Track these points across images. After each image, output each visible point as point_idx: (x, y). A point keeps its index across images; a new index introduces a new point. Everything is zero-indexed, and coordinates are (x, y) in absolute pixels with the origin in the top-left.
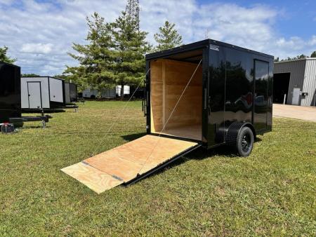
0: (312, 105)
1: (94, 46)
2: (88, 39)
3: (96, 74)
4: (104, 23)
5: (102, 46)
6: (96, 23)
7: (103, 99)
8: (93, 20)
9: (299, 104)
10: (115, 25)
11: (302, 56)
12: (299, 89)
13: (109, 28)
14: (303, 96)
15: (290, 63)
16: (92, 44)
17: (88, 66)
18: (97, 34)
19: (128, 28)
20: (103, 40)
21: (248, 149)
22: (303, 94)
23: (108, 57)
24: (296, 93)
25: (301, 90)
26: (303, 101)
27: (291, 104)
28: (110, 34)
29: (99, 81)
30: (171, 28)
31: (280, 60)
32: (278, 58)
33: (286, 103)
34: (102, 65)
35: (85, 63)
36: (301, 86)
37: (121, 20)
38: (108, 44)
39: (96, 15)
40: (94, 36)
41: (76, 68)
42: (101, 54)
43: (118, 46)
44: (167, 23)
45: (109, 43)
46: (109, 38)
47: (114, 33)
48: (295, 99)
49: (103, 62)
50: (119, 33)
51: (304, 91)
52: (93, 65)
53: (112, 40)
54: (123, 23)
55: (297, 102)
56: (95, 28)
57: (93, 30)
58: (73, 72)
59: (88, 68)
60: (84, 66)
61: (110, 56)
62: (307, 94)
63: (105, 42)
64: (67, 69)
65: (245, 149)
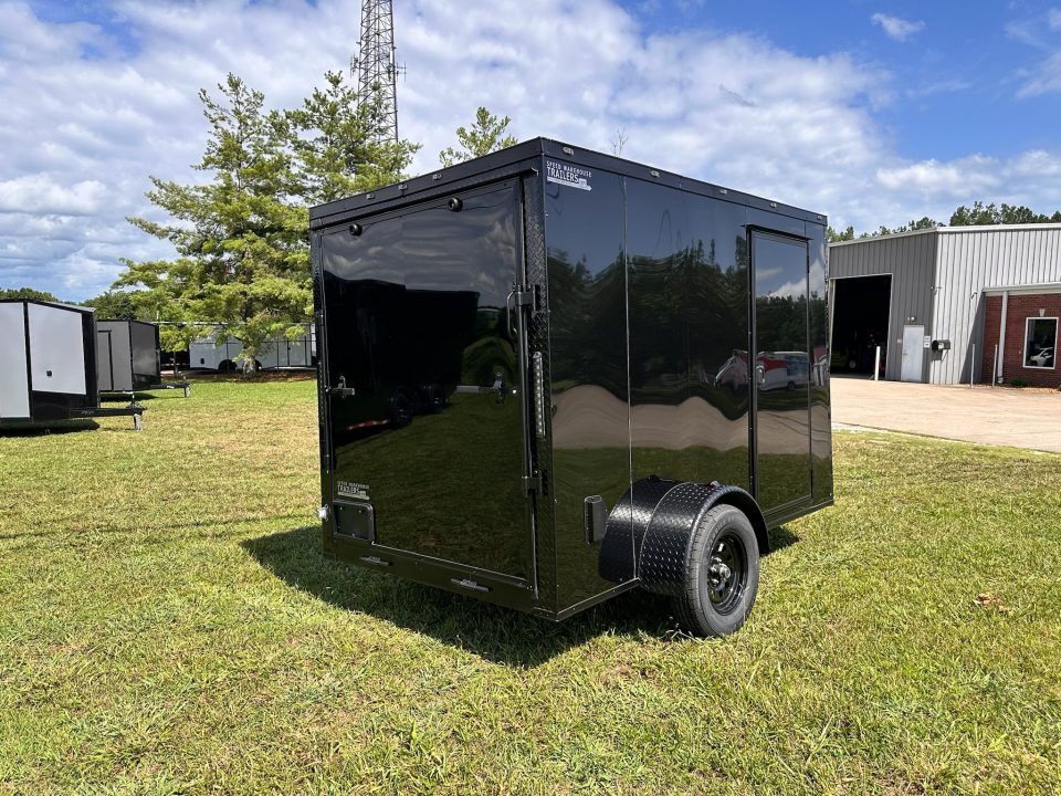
0: (965, 380)
1: (227, 189)
2: (205, 167)
3: (238, 286)
4: (264, 112)
5: (257, 190)
6: (237, 112)
7: (261, 374)
8: (225, 101)
9: (925, 379)
10: (303, 121)
11: (925, 222)
12: (921, 329)
13: (280, 129)
14: (935, 351)
15: (887, 244)
16: (221, 182)
17: (209, 258)
18: (239, 150)
19: (347, 129)
20: (260, 169)
21: (735, 601)
22: (935, 345)
23: (281, 229)
24: (912, 341)
25: (928, 332)
26: (935, 366)
27: (897, 379)
28: (286, 150)
29: (248, 312)
30: (497, 132)
31: (857, 235)
32: (850, 230)
33: (882, 376)
34: (258, 255)
35: (197, 249)
36: (926, 319)
37: (323, 101)
38: (278, 182)
39: (235, 85)
40: (229, 154)
41: (163, 268)
42: (254, 219)
43: (314, 189)
44: (483, 114)
45: (283, 179)
46: (282, 164)
47: (298, 146)
48: (911, 362)
49: (261, 244)
50: (319, 145)
51: (938, 335)
52: (226, 256)
53: (294, 170)
54: (333, 112)
55: (917, 372)
56: (233, 128)
57: (226, 134)
58: (151, 283)
59: (208, 268)
60: (192, 258)
61: (288, 224)
62: (947, 345)
63: (268, 178)
64: (127, 270)
65: (723, 601)
